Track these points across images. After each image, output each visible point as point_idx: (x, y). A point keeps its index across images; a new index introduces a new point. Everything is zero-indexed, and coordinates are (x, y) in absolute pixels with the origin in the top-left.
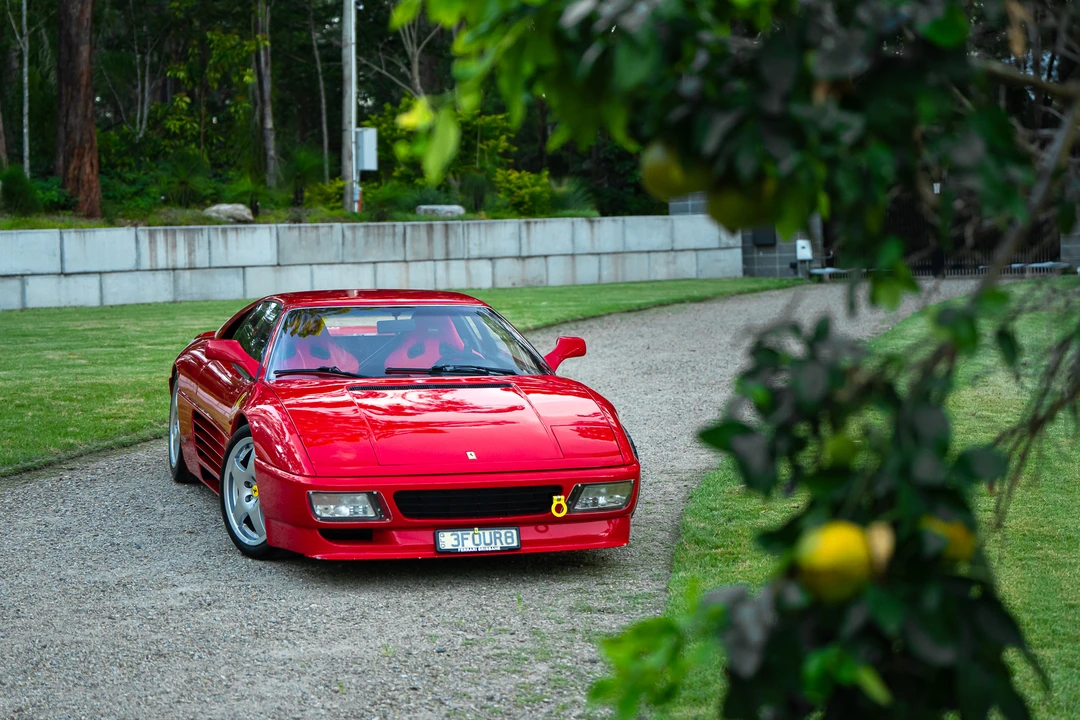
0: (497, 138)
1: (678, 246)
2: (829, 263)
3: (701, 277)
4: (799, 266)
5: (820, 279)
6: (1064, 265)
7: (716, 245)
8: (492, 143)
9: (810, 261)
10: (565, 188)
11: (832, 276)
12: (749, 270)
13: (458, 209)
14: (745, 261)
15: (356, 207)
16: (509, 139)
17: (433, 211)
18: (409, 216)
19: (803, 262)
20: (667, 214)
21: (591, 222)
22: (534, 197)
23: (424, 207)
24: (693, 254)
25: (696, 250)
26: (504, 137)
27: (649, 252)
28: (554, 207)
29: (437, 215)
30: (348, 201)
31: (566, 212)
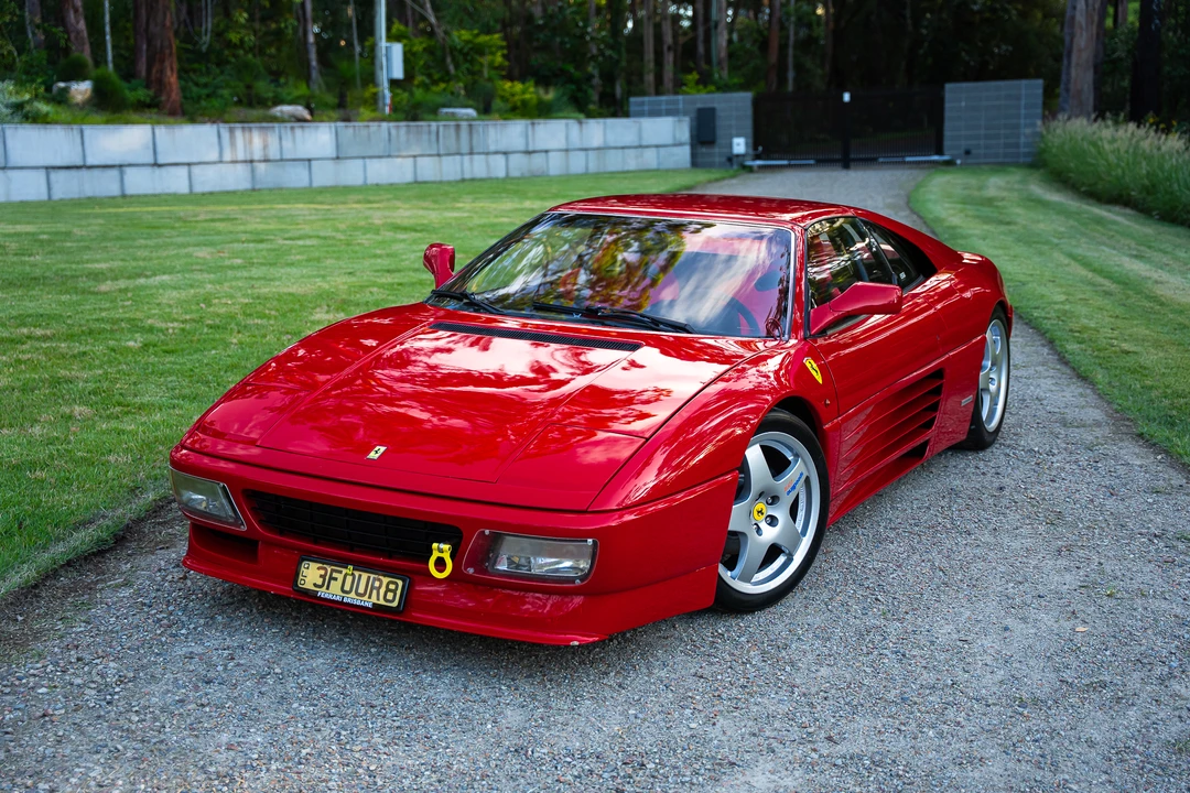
0: (493, 54)
1: (644, 143)
2: (757, 157)
3: (661, 167)
4: (735, 160)
5: (750, 169)
6: (946, 158)
7: (670, 141)
8: (489, 58)
9: (743, 156)
10: (550, 96)
11: (761, 167)
12: (695, 163)
13: (471, 112)
14: (694, 155)
15: (387, 109)
16: (504, 56)
17: (453, 114)
18: (432, 117)
19: (738, 156)
20: (627, 115)
21: (580, 123)
22: (524, 103)
23: (445, 110)
24: (654, 150)
25: (657, 146)
26: (499, 54)
27: (623, 148)
28: (543, 111)
29: (453, 117)
30: (381, 104)
31: (561, 115)
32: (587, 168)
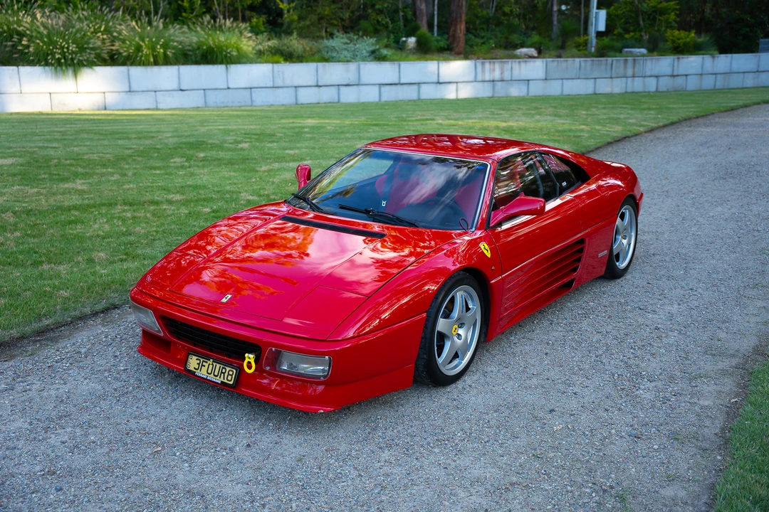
0: (669, 14)
1: (762, 69)
8: (666, 16)
10: (703, 39)
13: (644, 51)
15: (593, 49)
16: (676, 15)
17: (630, 52)
18: (617, 54)
20: (758, 52)
21: (713, 57)
22: (685, 44)
23: (626, 50)
26: (673, 13)
27: (744, 72)
28: (695, 49)
29: (632, 54)
30: (589, 45)
31: (701, 52)
32: (715, 86)
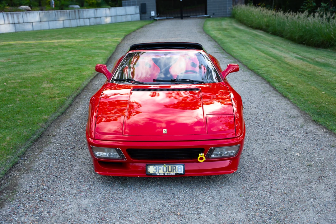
1: (127, 14)
2: (158, 17)
3: (132, 20)
4: (152, 18)
5: (156, 20)
6: (208, 16)
7: (134, 13)
9: (154, 16)
10: (100, 1)
11: (159, 19)
12: (141, 19)
13: (78, 6)
14: (141, 17)
15: (53, 6)
18: (67, 8)
19: (153, 16)
21: (109, 9)
22: (93, 3)
23: (71, 6)
24: (130, 15)
25: (131, 15)
27: (121, 15)
28: (98, 6)
29: (73, 8)
30: (51, 4)
31: (103, 7)
32: (112, 21)
